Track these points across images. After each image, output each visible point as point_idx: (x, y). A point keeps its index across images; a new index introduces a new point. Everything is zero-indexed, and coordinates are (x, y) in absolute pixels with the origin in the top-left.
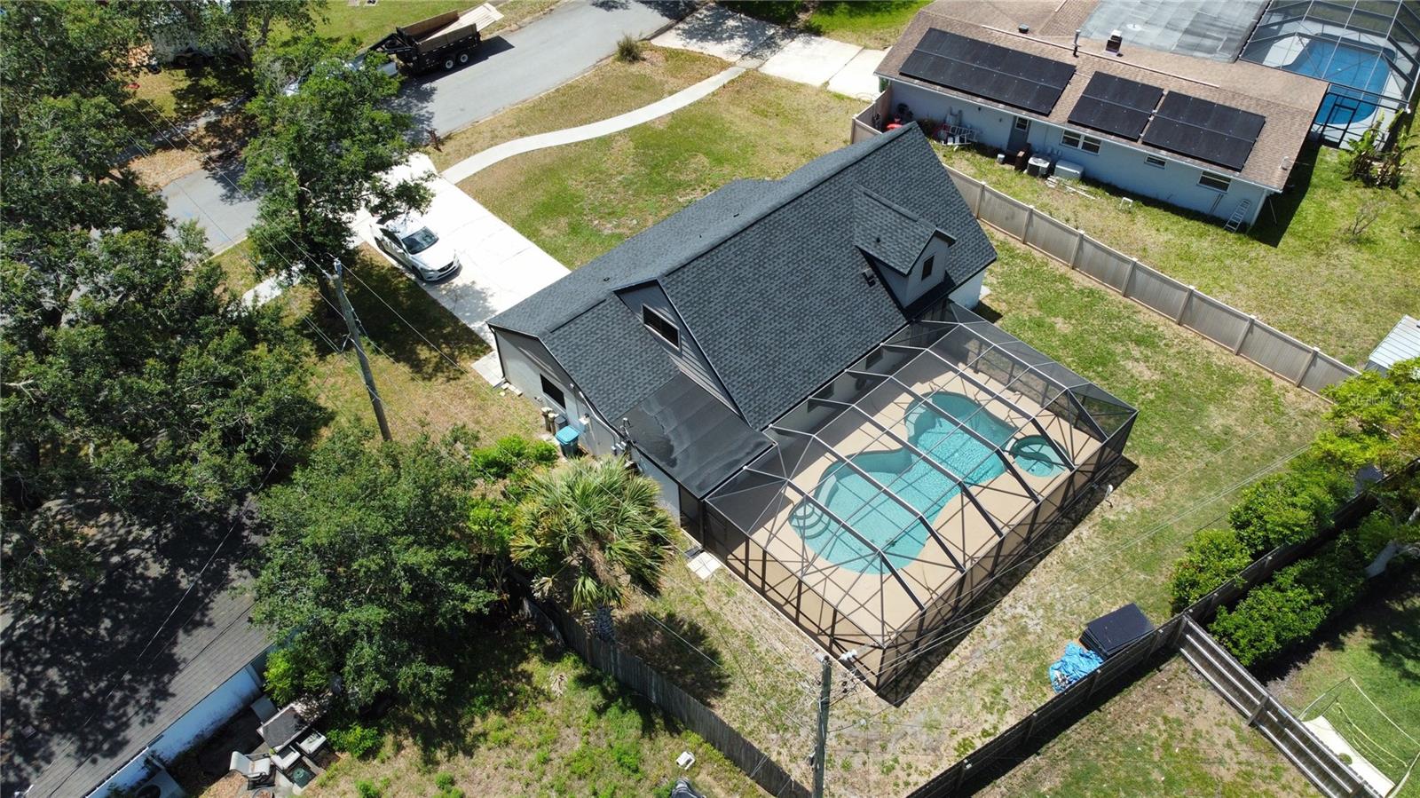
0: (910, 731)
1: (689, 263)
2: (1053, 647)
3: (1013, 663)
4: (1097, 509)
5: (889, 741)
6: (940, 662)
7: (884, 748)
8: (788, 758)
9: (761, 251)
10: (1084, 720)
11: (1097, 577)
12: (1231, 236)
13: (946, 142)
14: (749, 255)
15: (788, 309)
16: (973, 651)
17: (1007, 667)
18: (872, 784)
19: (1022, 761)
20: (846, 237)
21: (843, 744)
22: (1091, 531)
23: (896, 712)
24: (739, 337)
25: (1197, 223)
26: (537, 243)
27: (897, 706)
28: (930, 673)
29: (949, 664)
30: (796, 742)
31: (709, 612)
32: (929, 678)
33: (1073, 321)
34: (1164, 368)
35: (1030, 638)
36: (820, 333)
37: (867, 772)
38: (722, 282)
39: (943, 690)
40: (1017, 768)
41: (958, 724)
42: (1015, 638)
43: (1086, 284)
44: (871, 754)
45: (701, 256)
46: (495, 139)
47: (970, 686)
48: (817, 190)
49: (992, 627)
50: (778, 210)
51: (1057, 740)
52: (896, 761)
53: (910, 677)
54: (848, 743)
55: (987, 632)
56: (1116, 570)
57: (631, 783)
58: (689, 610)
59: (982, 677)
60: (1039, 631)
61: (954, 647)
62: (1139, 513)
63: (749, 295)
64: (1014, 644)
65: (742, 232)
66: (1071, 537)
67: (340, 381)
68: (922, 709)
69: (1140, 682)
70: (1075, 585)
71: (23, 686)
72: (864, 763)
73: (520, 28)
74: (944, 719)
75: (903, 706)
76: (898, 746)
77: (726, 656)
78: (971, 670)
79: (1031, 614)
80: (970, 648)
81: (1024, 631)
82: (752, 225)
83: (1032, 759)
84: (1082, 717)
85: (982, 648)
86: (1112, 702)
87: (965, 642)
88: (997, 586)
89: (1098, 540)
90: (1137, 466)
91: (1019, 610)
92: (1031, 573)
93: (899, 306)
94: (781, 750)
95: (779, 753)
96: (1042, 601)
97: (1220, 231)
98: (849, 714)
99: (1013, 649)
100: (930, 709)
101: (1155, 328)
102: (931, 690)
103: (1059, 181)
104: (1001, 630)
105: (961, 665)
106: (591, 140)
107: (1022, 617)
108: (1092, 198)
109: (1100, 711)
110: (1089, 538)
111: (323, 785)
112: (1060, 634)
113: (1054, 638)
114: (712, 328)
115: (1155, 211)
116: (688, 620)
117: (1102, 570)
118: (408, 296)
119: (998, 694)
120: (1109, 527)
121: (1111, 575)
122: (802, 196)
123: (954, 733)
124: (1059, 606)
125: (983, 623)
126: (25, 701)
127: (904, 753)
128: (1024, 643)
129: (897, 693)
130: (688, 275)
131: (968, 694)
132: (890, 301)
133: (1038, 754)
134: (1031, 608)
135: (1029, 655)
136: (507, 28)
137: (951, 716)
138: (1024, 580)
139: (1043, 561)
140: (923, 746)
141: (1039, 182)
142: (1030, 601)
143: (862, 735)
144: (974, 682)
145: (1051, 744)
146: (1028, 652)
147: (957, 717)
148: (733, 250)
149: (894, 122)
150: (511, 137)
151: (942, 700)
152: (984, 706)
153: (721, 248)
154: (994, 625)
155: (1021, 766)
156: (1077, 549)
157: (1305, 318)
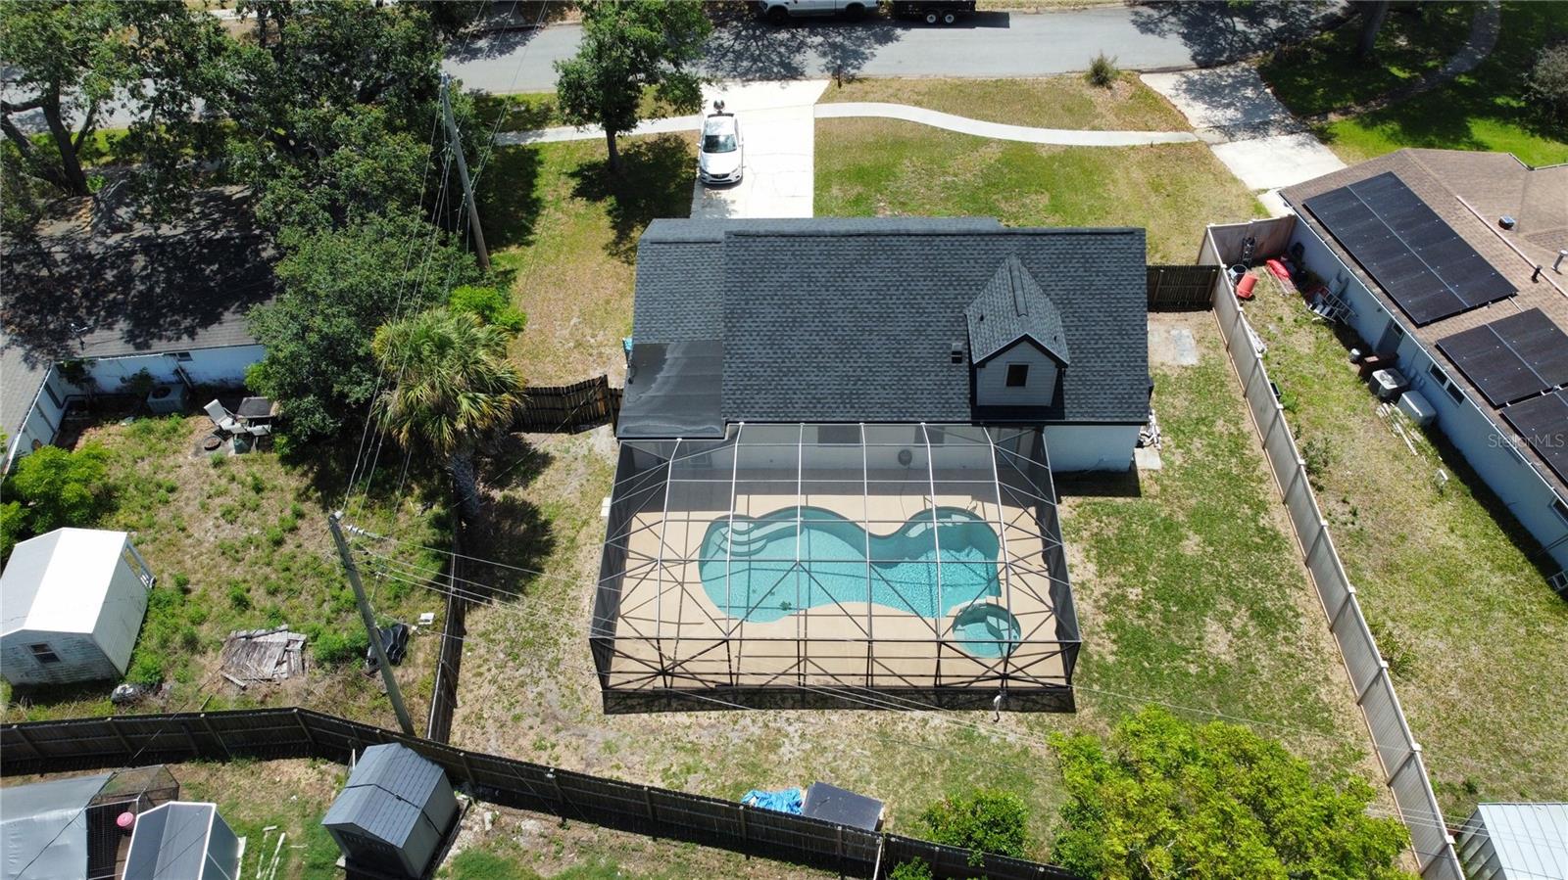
0: (591, 736)
1: (766, 236)
2: (780, 779)
3: (731, 762)
4: (978, 713)
5: (567, 729)
6: (676, 710)
7: (558, 730)
8: (490, 678)
9: (850, 264)
10: (724, 852)
11: (898, 763)
12: (1548, 592)
13: (1313, 308)
14: (836, 261)
15: (840, 332)
16: (712, 726)
17: (723, 760)
18: (516, 745)
19: (636, 832)
20: (960, 300)
21: (536, 703)
22: (946, 724)
23: (599, 715)
24: (769, 328)
25: (1517, 552)
26: (816, 196)
27: (606, 712)
28: (659, 711)
29: (682, 718)
30: (508, 672)
31: (573, 540)
32: (654, 715)
33: (1210, 549)
34: (1249, 656)
35: (772, 757)
36: (857, 373)
37: (525, 735)
38: (788, 270)
39: (653, 732)
40: (627, 834)
41: (630, 765)
42: (759, 746)
43: (1279, 527)
44: (544, 726)
45: (783, 236)
46: (896, 97)
47: (675, 748)
48: (961, 238)
49: (751, 722)
50: (900, 235)
51: (683, 845)
52: (553, 746)
53: (642, 701)
54: (540, 704)
55: (742, 722)
56: (924, 774)
57: (386, 604)
58: (564, 528)
59: (695, 750)
60: (786, 759)
61: (702, 709)
62: (1018, 749)
63: (807, 297)
64: (753, 749)
65: (843, 236)
66: (918, 714)
67: (565, 219)
68: (619, 730)
69: (811, 870)
70: (867, 753)
71: (144, 273)
72: (531, 728)
73: (1037, 13)
74: (624, 751)
75: (609, 716)
76: (569, 738)
77: (545, 577)
78: (692, 738)
79: (797, 740)
80: (713, 721)
81: (774, 747)
82: (860, 235)
83: (645, 838)
84: (725, 848)
85: (721, 730)
86: (768, 862)
87: (714, 714)
88: (798, 696)
89: (941, 737)
90: (1074, 711)
91: (791, 729)
92: (840, 712)
93: (973, 398)
94: (493, 669)
95: (489, 670)
96: (821, 740)
97: (1539, 580)
98: (567, 687)
99: (745, 751)
100: (625, 736)
101: (1297, 615)
102: (644, 724)
103: (1393, 413)
104: (756, 731)
105: (689, 727)
106: (968, 135)
107: (787, 736)
108: (1414, 452)
109: (748, 858)
110: (935, 728)
111: (245, 461)
112: (800, 776)
113: (790, 774)
114: (747, 304)
115: (1478, 508)
116: (555, 533)
117: (912, 763)
118: (678, 185)
119: (688, 772)
120: (968, 736)
121: (912, 775)
122: (939, 235)
123: (618, 767)
124: (830, 756)
125: (747, 712)
126: (138, 283)
127: (567, 746)
128: (762, 756)
129: (618, 704)
130: (758, 246)
131: (666, 751)
132: (966, 389)
133: (655, 840)
134: (803, 736)
135: (752, 768)
136: (1024, 9)
137: (633, 754)
138: (826, 711)
139: (864, 711)
140: (584, 756)
141: (1372, 401)
142: (809, 731)
143: (556, 707)
144: (682, 748)
145: (674, 843)
146: (753, 765)
147: (636, 759)
148: (822, 247)
149: (1279, 260)
150: (908, 102)
151: (642, 738)
152: (665, 771)
153: (810, 239)
154: (753, 721)
155: (632, 835)
156: (911, 727)
157: (1516, 733)
